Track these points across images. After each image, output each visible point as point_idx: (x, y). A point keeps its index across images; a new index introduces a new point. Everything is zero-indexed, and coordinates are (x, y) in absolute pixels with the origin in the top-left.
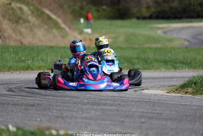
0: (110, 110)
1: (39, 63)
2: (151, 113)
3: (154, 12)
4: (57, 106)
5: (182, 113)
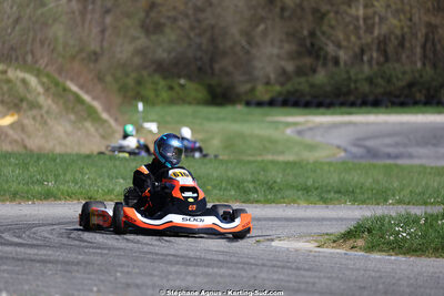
0: (221, 276)
1: (69, 187)
2: (296, 282)
3: (280, 94)
4: (122, 266)
5: (352, 284)
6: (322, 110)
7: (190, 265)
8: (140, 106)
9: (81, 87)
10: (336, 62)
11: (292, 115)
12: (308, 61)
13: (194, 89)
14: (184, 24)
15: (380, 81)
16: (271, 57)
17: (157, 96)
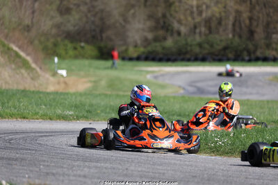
0: (105, 168)
1: (11, 110)
2: (152, 172)
3: (144, 53)
4: (43, 161)
5: (187, 174)
6: (170, 63)
7: (86, 161)
8: (56, 60)
9: (20, 47)
10: (179, 33)
11: (151, 66)
12: (161, 33)
13: (90, 49)
14: (84, 8)
15: (206, 46)
16: (138, 30)
17: (67, 53)
